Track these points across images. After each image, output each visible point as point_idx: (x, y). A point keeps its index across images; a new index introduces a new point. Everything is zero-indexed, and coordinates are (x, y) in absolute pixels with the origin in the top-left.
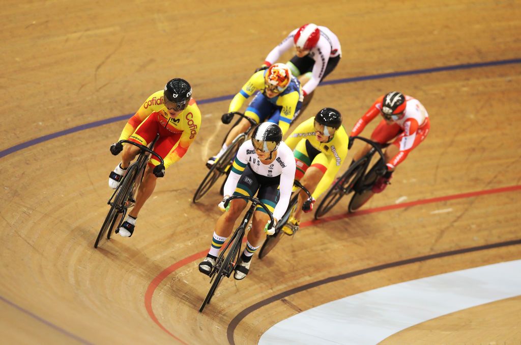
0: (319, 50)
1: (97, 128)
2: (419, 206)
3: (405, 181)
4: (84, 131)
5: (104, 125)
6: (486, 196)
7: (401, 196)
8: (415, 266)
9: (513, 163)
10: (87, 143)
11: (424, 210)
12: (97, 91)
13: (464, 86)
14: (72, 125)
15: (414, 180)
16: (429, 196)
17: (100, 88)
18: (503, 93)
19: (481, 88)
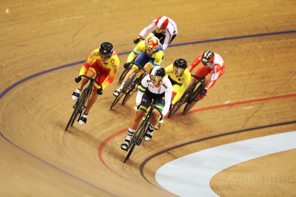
0: (168, 30)
1: (74, 66)
2: (236, 105)
3: (229, 93)
4: (67, 68)
5: (77, 65)
6: (270, 100)
7: (227, 100)
8: (234, 136)
9: (285, 83)
10: (68, 74)
11: (239, 107)
12: (74, 47)
13: (259, 45)
14: (61, 64)
15: (234, 92)
16: (241, 100)
17: (75, 46)
18: (279, 48)
19: (268, 46)
